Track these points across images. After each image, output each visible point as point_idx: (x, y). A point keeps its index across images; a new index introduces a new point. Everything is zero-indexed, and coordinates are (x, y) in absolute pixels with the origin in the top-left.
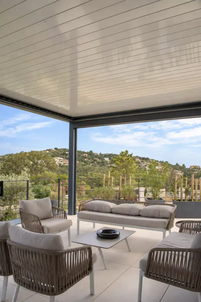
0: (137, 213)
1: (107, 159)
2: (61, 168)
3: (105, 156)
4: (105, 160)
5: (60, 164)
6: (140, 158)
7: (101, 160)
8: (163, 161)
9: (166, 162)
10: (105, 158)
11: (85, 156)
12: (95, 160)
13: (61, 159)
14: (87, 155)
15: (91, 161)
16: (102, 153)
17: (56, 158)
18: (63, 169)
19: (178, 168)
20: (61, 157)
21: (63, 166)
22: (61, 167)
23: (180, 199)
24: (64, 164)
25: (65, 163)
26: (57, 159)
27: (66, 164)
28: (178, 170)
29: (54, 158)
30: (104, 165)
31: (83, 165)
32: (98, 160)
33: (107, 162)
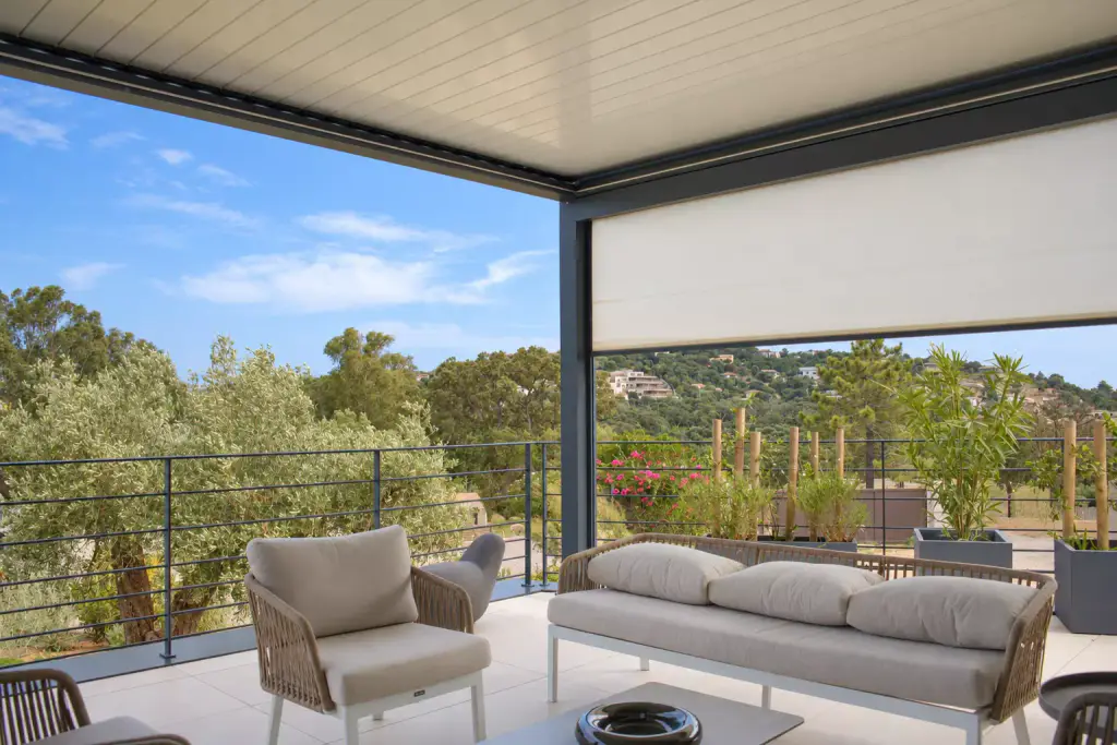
0: (835, 614)
1: (809, 372)
2: (637, 410)
3: (801, 360)
5: (633, 395)
7: (788, 375)
8: (1040, 374)
9: (1054, 376)
10: (801, 369)
11: (728, 361)
12: (763, 378)
13: (636, 374)
14: (732, 359)
15: (748, 380)
16: (789, 351)
17: (617, 372)
18: (646, 412)
19: (1106, 399)
20: (636, 370)
21: (646, 401)
22: (637, 403)
23: (1092, 536)
24: (648, 395)
25: (649, 392)
26: (620, 378)
27: (655, 392)
28: (1109, 409)
29: (612, 373)
30: (799, 394)
31: (719, 397)
32: (776, 376)
33: (812, 382)
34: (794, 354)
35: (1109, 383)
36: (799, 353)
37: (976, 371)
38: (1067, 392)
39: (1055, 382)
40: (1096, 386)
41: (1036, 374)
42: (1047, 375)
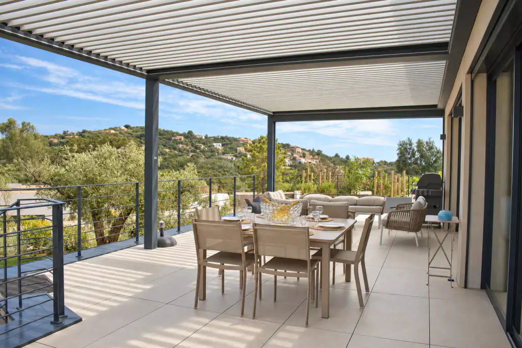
1: (218, 146)
3: (214, 140)
4: (215, 147)
7: (208, 147)
8: (313, 149)
10: (214, 144)
11: (180, 139)
12: (197, 148)
14: (183, 139)
15: (190, 148)
19: (337, 161)
28: (338, 165)
30: (213, 156)
31: (176, 156)
32: (203, 147)
33: (218, 150)
34: (210, 137)
35: (339, 154)
36: (213, 137)
37: (288, 148)
38: (323, 158)
39: (319, 153)
40: (334, 155)
41: (311, 149)
42: (316, 150)
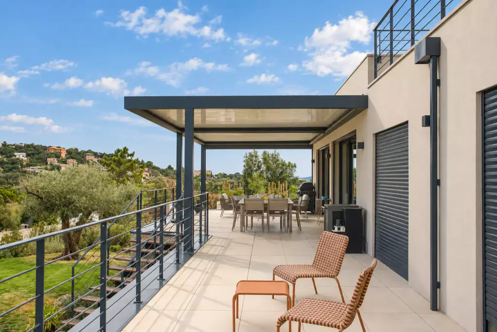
1: (21, 156)
3: (15, 149)
4: (17, 157)
6: (95, 154)
7: (7, 157)
9: (148, 162)
10: (16, 154)
16: (8, 143)
30: (15, 168)
33: (21, 161)
34: (10, 145)
36: (14, 145)
